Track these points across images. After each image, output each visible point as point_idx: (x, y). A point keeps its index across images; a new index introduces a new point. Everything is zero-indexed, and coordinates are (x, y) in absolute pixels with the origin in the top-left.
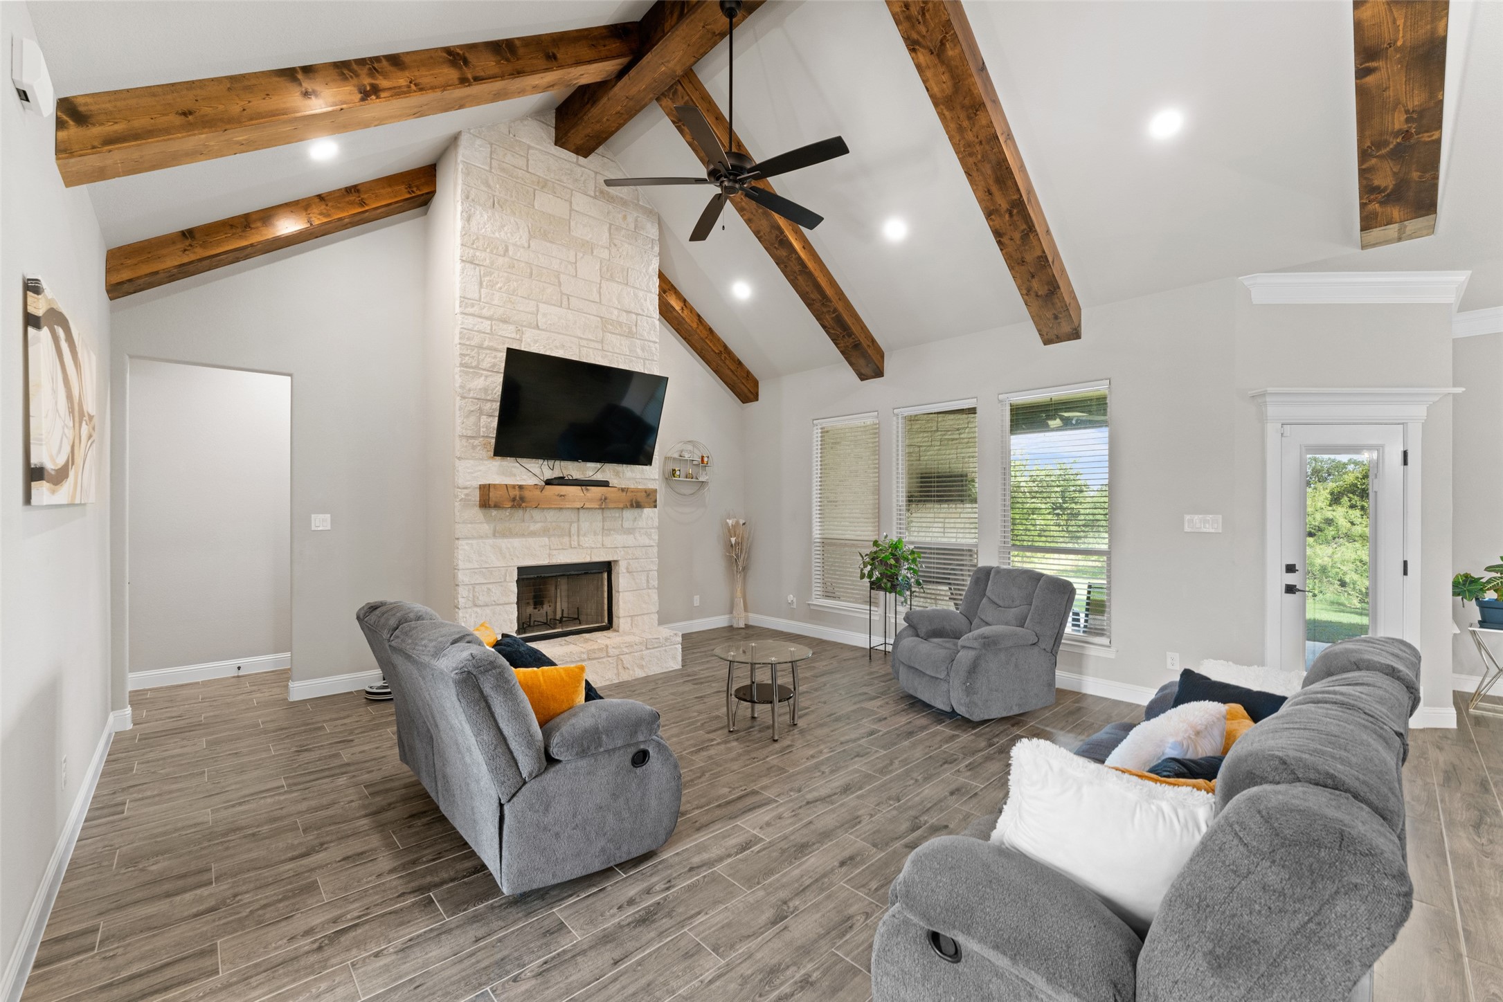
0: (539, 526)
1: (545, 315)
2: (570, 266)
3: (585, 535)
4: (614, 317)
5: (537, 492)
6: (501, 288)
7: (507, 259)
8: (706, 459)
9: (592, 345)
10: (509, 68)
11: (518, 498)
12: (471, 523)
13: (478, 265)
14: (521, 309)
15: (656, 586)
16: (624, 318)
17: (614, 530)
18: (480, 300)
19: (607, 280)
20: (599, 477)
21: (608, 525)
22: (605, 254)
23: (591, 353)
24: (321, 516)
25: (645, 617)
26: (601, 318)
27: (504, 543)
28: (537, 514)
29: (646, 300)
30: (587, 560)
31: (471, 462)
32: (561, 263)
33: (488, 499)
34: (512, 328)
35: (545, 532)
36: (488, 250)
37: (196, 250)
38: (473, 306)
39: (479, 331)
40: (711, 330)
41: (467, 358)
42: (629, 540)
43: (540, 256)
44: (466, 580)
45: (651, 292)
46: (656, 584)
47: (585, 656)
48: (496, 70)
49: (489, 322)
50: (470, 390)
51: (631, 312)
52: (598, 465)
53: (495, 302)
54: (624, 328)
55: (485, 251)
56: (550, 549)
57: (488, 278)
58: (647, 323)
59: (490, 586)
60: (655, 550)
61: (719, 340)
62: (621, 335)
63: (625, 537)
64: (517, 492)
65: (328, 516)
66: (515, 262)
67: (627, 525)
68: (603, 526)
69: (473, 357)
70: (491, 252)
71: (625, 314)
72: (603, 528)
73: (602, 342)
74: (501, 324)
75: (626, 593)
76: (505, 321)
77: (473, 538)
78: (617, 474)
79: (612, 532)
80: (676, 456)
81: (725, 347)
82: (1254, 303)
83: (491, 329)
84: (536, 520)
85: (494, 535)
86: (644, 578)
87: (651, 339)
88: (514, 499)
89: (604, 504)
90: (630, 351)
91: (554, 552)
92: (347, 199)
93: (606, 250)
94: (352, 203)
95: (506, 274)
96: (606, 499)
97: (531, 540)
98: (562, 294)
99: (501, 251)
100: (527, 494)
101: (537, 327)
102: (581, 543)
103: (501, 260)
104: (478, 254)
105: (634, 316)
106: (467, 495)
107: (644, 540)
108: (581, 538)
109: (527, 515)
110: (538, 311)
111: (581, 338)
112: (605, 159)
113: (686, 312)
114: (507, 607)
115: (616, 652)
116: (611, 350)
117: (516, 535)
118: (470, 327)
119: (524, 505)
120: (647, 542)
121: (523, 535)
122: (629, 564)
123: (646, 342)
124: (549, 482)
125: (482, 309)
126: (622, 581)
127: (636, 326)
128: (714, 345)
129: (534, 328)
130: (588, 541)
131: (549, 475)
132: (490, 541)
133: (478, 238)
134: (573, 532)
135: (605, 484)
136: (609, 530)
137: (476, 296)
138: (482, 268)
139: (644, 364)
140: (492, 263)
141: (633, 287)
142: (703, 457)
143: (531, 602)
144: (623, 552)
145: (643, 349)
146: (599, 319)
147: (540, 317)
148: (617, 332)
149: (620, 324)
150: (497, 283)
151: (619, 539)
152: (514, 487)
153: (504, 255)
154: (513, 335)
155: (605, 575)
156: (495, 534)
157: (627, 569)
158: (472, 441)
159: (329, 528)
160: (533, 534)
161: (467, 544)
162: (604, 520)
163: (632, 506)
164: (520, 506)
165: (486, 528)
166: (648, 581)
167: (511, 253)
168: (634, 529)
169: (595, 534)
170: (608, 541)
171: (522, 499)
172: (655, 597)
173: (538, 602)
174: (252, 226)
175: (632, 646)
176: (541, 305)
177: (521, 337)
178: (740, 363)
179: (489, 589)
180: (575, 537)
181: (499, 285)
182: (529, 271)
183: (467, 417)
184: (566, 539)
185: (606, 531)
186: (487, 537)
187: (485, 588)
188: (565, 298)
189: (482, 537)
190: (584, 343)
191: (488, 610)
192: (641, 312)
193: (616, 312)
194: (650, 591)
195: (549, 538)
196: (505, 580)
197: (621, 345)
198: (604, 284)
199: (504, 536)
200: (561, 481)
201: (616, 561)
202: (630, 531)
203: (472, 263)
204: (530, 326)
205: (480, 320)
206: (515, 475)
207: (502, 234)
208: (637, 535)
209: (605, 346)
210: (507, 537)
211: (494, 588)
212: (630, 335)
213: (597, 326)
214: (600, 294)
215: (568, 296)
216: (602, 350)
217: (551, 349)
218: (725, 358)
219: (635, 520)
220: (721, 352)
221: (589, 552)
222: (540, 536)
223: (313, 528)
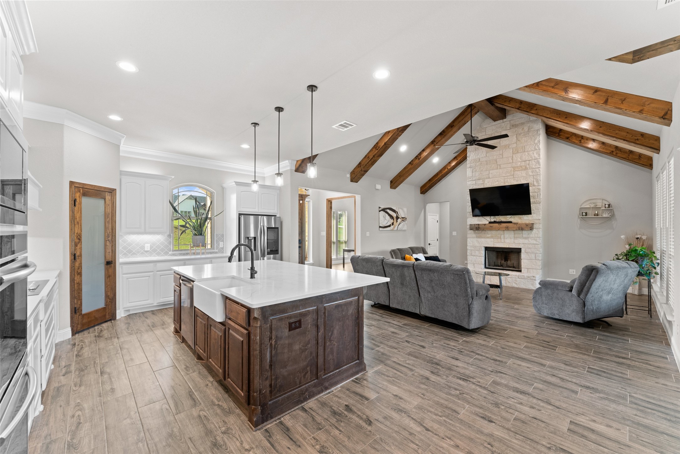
0: (490, 235)
1: (491, 174)
3: (506, 239)
4: (518, 165)
5: (483, 226)
8: (608, 206)
9: (511, 177)
12: (470, 234)
14: (484, 174)
16: (523, 164)
17: (519, 237)
19: (516, 153)
20: (510, 220)
21: (516, 235)
22: (515, 145)
23: (509, 180)
25: (534, 270)
26: (513, 167)
27: (479, 240)
28: (489, 232)
29: (534, 154)
30: (508, 247)
31: (470, 219)
32: (497, 156)
34: (481, 180)
35: (492, 237)
37: (432, 182)
38: (470, 178)
39: (472, 184)
41: (466, 194)
42: (526, 241)
43: (490, 157)
44: (469, 248)
49: (475, 181)
51: (526, 161)
52: (511, 216)
53: (477, 175)
54: (523, 167)
57: (474, 170)
58: (535, 162)
60: (541, 246)
61: (610, 146)
62: (521, 170)
63: (524, 240)
64: (477, 226)
65: (456, 232)
66: (482, 162)
67: (524, 236)
68: (514, 236)
71: (524, 162)
73: (513, 175)
75: (525, 260)
76: (479, 180)
77: (471, 238)
78: (520, 218)
80: (587, 206)
81: (617, 147)
83: (475, 183)
86: (533, 256)
87: (536, 167)
88: (476, 228)
89: (507, 229)
90: (526, 175)
91: (495, 243)
95: (479, 167)
96: (508, 227)
97: (488, 240)
98: (498, 165)
99: (478, 161)
100: (480, 226)
101: (489, 178)
103: (478, 163)
104: (472, 164)
105: (528, 162)
106: (469, 227)
107: (534, 242)
108: (505, 240)
109: (485, 232)
111: (505, 176)
112: (514, 114)
116: (517, 177)
117: (483, 238)
118: (470, 184)
120: (537, 242)
121: (485, 238)
122: (526, 250)
123: (534, 169)
124: (491, 223)
125: (472, 178)
126: (523, 255)
127: (529, 165)
128: (607, 149)
130: (508, 241)
131: (492, 220)
132: (476, 239)
133: (472, 161)
134: (502, 237)
135: (511, 222)
137: (471, 175)
138: (473, 168)
139: (533, 177)
140: (475, 166)
141: (528, 151)
144: (523, 245)
145: (532, 172)
147: (490, 174)
149: (521, 167)
150: (477, 170)
151: (522, 241)
152: (476, 224)
154: (482, 183)
156: (477, 237)
157: (525, 251)
159: (455, 235)
160: (488, 238)
161: (469, 239)
162: (514, 234)
163: (519, 229)
164: (478, 230)
165: (474, 235)
166: (535, 257)
167: (481, 160)
168: (528, 238)
169: (511, 238)
170: (516, 241)
171: (479, 228)
176: (490, 171)
180: (503, 239)
182: (486, 163)
184: (499, 240)
185: (515, 238)
186: (475, 238)
187: (474, 251)
188: (499, 166)
189: (473, 238)
190: (506, 177)
191: (475, 257)
192: (531, 159)
193: (519, 163)
194: (536, 261)
195: (493, 239)
196: (481, 250)
197: (522, 174)
198: (514, 156)
200: (495, 222)
201: (521, 248)
202: (526, 238)
203: (470, 167)
204: (487, 178)
205: (472, 181)
206: (482, 221)
207: (478, 156)
208: (530, 240)
209: (515, 176)
210: (480, 238)
211: (477, 252)
212: (526, 169)
213: (511, 171)
214: (513, 159)
215: (500, 165)
216: (514, 178)
217: (494, 183)
218: (617, 153)
219: (529, 234)
220: (613, 151)
221: (508, 244)
222: (490, 238)
223: (453, 235)
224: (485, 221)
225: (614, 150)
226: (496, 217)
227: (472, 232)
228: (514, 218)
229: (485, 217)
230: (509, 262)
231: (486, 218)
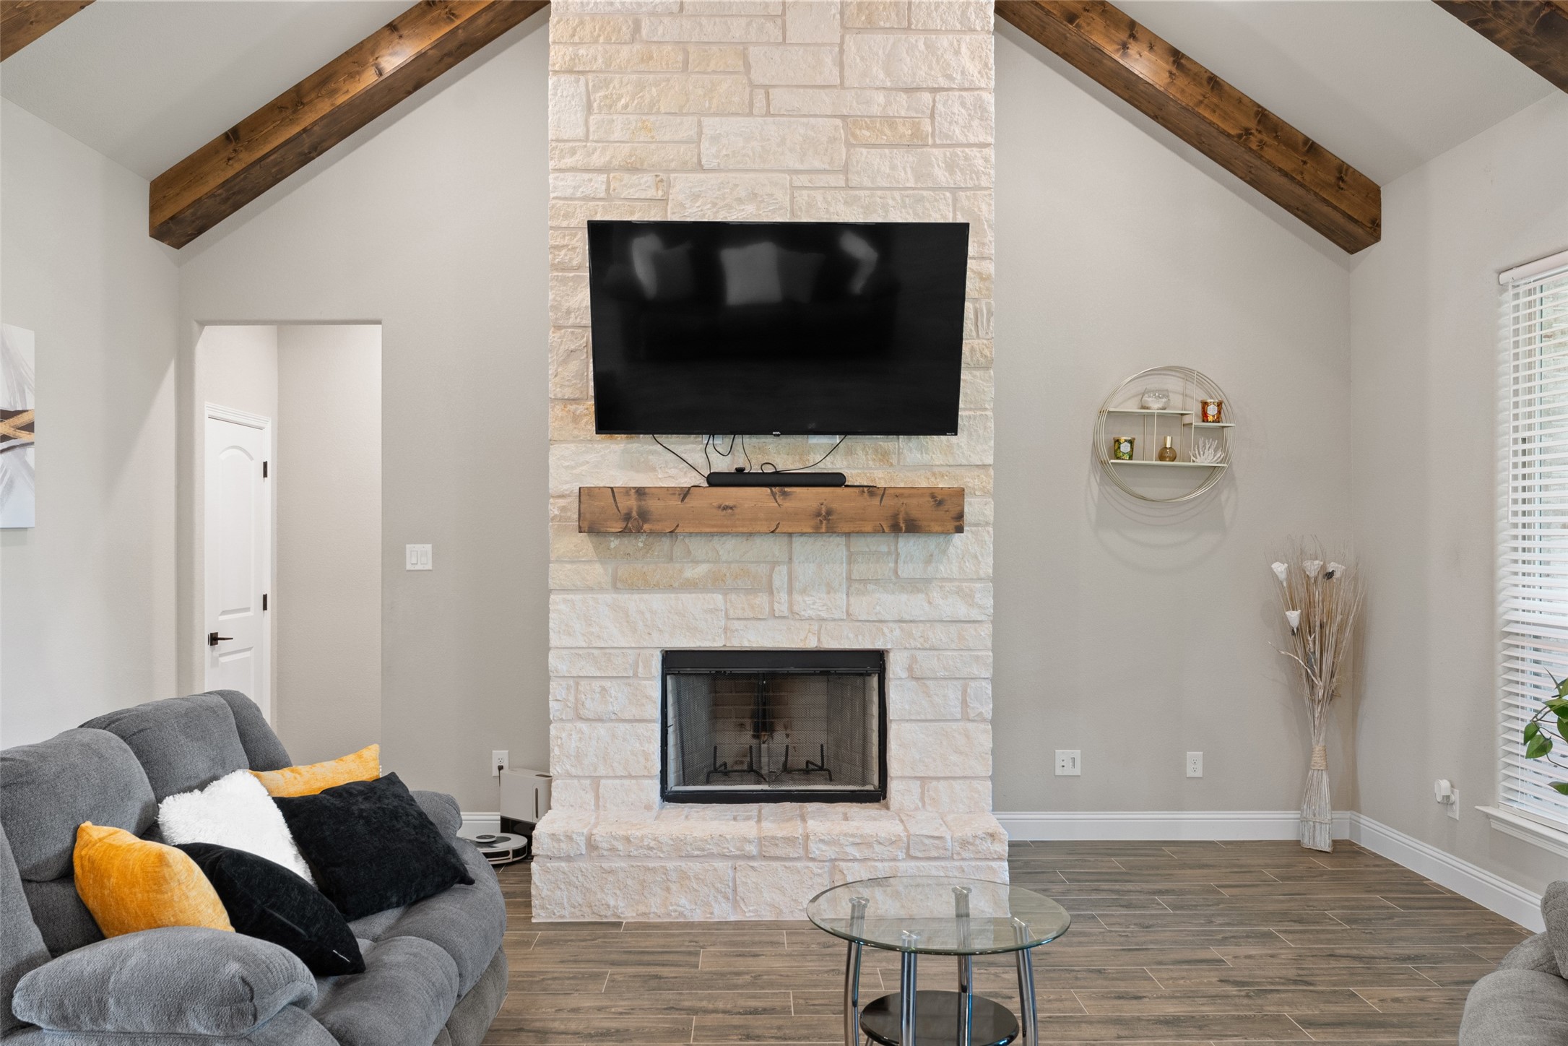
0: (702, 569)
1: (715, 139)
2: (769, 25)
3: (804, 591)
4: (876, 110)
5: (675, 502)
6: (626, 106)
7: (637, 47)
8: (1212, 410)
9: (822, 179)
11: (634, 514)
12: (572, 562)
13: (582, 72)
14: (666, 138)
15: (989, 716)
16: (901, 106)
17: (876, 582)
18: (587, 139)
19: (860, 31)
20: (836, 464)
21: (860, 569)
23: (819, 198)
24: (419, 547)
25: (957, 785)
26: (844, 117)
27: (633, 602)
28: (699, 547)
29: (957, 53)
30: (811, 644)
31: (572, 447)
32: (749, 24)
33: (590, 516)
34: (648, 178)
35: (716, 583)
36: (601, 40)
37: (241, 156)
38: (573, 152)
39: (586, 199)
40: (1214, 82)
41: (563, 252)
42: (913, 605)
43: (704, 21)
44: (565, 668)
45: (973, 31)
46: (987, 710)
47: (752, 849)
49: (603, 177)
50: (568, 312)
51: (918, 89)
52: (837, 439)
53: (617, 135)
54: (901, 129)
55: (596, 41)
56: (727, 617)
57: (602, 94)
58: (963, 104)
59: (607, 684)
60: (986, 631)
61: (1240, 101)
62: (891, 146)
63: (904, 597)
64: (631, 503)
65: (428, 547)
66: (654, 47)
67: (906, 570)
68: (849, 573)
69: (574, 249)
70: (608, 41)
71: (904, 96)
72: (849, 579)
73: (845, 170)
74: (626, 176)
75: (908, 726)
76: (633, 169)
77: (575, 590)
78: (884, 457)
79: (870, 587)
80: (1132, 407)
81: (1263, 116)
83: (608, 189)
85: (616, 588)
86: (952, 694)
87: (972, 139)
88: (628, 517)
89: (825, 522)
90: (917, 179)
91: (736, 625)
92: (429, 17)
94: (435, 23)
95: (634, 77)
96: (829, 513)
97: (688, 599)
98: (753, 86)
99: (626, 32)
100: (653, 505)
101: (700, 167)
102: (796, 608)
103: (625, 51)
104: (582, 51)
105: (926, 97)
106: (563, 509)
107: (955, 607)
108: (797, 597)
109: (678, 549)
110: (700, 134)
114: (641, 728)
115: (830, 852)
116: (868, 184)
117: (658, 587)
118: (569, 192)
119: (646, 527)
120: (962, 611)
121: (670, 588)
122: (914, 659)
123: (958, 150)
124: (716, 480)
125: (589, 155)
126: (900, 697)
127: (932, 117)
128: (1225, 116)
129: (693, 171)
130: (812, 604)
131: (723, 465)
132: (608, 597)
133: (582, 23)
134: (777, 583)
135: (836, 480)
136: (864, 581)
137: (580, 132)
138: (590, 76)
139: (955, 200)
140: (608, 63)
141: (926, 31)
142: (1205, 404)
144: (897, 632)
145: (951, 167)
146: (839, 122)
147: (705, 145)
148: (884, 140)
149: (890, 121)
150: (619, 98)
151: (891, 603)
152: (627, 491)
153: (633, 40)
154: (651, 193)
155: (874, 681)
156: (617, 584)
157: (910, 669)
158: (572, 407)
159: (429, 567)
160: (691, 586)
161: (565, 601)
162: (851, 559)
163: (896, 529)
164: (640, 530)
165: (598, 572)
166: (964, 703)
167: (644, 32)
168: (928, 581)
169: (830, 589)
170: (861, 606)
171: (644, 516)
172: (985, 740)
173: (763, 724)
174: (305, 101)
175: (869, 845)
176: (707, 121)
177: (666, 193)
178: (1312, 149)
179: (603, 689)
180: (784, 597)
181: (623, 101)
182: (680, 58)
183: (565, 362)
184: (762, 600)
185: (853, 584)
186: (602, 590)
187: (596, 685)
188: (760, 94)
189: (591, 589)
190: (803, 180)
191: (601, 729)
192: (943, 82)
193: (880, 98)
194: (970, 725)
195: (725, 595)
196: (636, 675)
197: (893, 167)
198: (850, 41)
199: (632, 587)
200: (739, 478)
201: (888, 652)
202: (915, 586)
203: (570, 71)
204: (684, 168)
205: (587, 176)
206: (653, 469)
208: (936, 595)
209: (855, 179)
210: (638, 590)
211: (614, 688)
212: (917, 141)
213: (833, 140)
214: (841, 66)
215: (767, 88)
216: (848, 187)
217: (729, 207)
218: (1262, 144)
219: (929, 560)
220: (1247, 131)
221: (815, 627)
222: (705, 589)
223: (409, 567)
224: (673, 472)
225: (1252, 124)
226: (738, 439)
227: (584, 541)
228: (850, 452)
229: (674, 441)
230: (779, 740)
231: (678, 449)
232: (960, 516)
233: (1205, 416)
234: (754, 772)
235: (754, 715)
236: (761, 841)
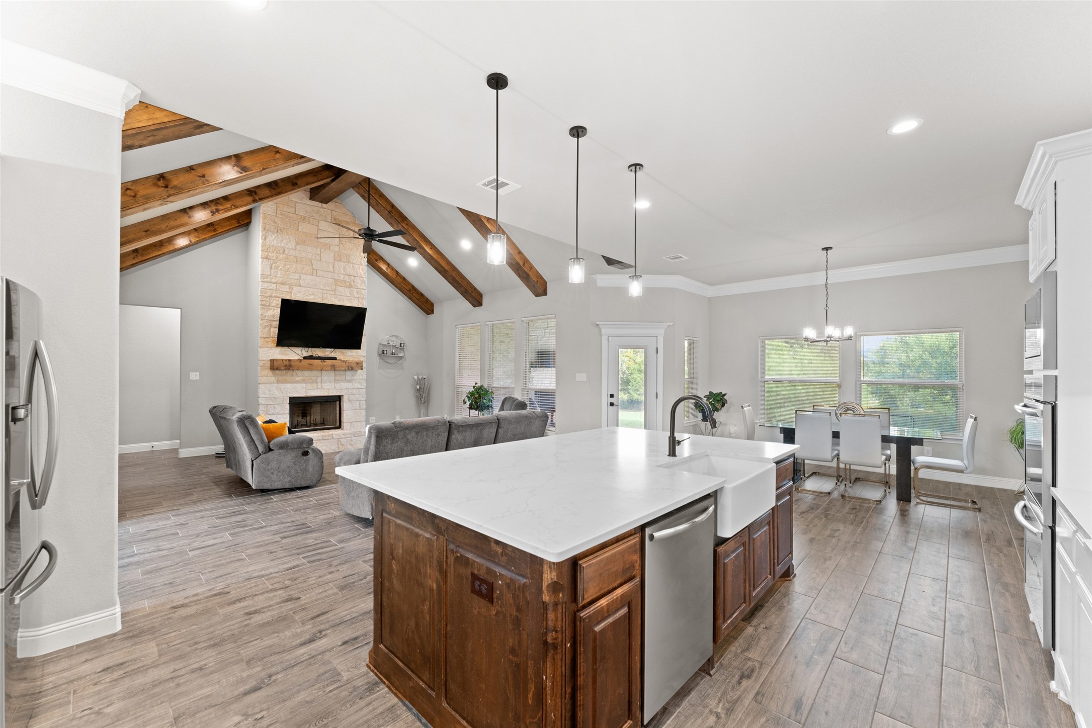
0: (300, 378)
1: (304, 280)
2: (317, 256)
3: (325, 383)
4: (342, 279)
5: (298, 363)
6: (281, 269)
7: (284, 256)
8: (402, 345)
9: (329, 292)
10: (275, 192)
11: (288, 365)
12: (266, 377)
13: (270, 259)
14: (292, 278)
15: (365, 408)
16: (347, 278)
17: (341, 380)
18: (271, 275)
19: (338, 261)
20: (333, 355)
21: (337, 378)
22: (337, 249)
23: (329, 296)
24: (195, 373)
25: (358, 423)
26: (334, 279)
27: (282, 386)
28: (299, 373)
29: (359, 269)
30: (326, 394)
31: (266, 349)
32: (313, 255)
33: (274, 366)
34: (287, 287)
35: (303, 381)
36: (275, 252)
37: (139, 257)
38: (267, 277)
39: (270, 289)
40: (404, 279)
41: (264, 302)
42: (349, 385)
43: (301, 252)
44: (263, 402)
45: (362, 265)
46: (364, 407)
47: (321, 438)
48: (269, 194)
49: (275, 285)
50: (265, 316)
51: (351, 275)
52: (333, 350)
53: (279, 275)
54: (347, 284)
55: (273, 252)
56: (306, 389)
57: (275, 265)
58: (360, 280)
59: (275, 406)
60: (364, 390)
61: (409, 283)
62: (345, 287)
63: (347, 384)
64: (287, 363)
65: (198, 373)
66: (289, 256)
67: (348, 378)
68: (335, 378)
69: (267, 301)
70: (277, 253)
71: (347, 277)
72: (335, 380)
73: (335, 291)
74: (281, 286)
75: (348, 411)
76: (283, 284)
77: (267, 383)
78: (343, 354)
79: (340, 382)
80: (386, 343)
81: (413, 287)
82: (598, 286)
83: (276, 288)
84: (300, 375)
85: (278, 383)
86: (357, 404)
87: (362, 288)
88: (286, 366)
89: (334, 368)
90: (350, 294)
91: (308, 391)
92: (208, 229)
93: (337, 247)
94: (210, 231)
95: (284, 262)
96: (334, 365)
97: (296, 385)
98: (313, 269)
99: (281, 251)
100: (292, 363)
101: (300, 286)
102: (323, 387)
103: (281, 256)
104: (270, 254)
105: (352, 277)
106: (263, 364)
107: (358, 385)
108: (323, 384)
109: (294, 373)
110: (300, 278)
111: (323, 290)
112: (337, 204)
113: (389, 270)
114: (284, 416)
115: (338, 437)
116: (340, 294)
117: (289, 382)
118: (266, 287)
119: (291, 368)
120: (360, 386)
121: (292, 383)
122: (348, 397)
123: (359, 290)
124: (305, 358)
125: (271, 279)
126: (345, 405)
127: (354, 282)
128: (406, 286)
129: (298, 286)
130: (326, 386)
131: (306, 354)
132: (276, 385)
133: (270, 247)
134: (318, 381)
135: (335, 359)
136: (338, 380)
137: (269, 273)
138: (272, 261)
139: (358, 300)
140: (277, 258)
141: (352, 263)
142: (401, 344)
143: (300, 415)
144: (346, 391)
145: (358, 293)
146: (333, 280)
147: (301, 281)
148: (343, 285)
149: (345, 282)
150: (280, 266)
151: (344, 385)
152: (286, 360)
153: (283, 254)
154: (287, 290)
155: (338, 402)
156: (278, 382)
157: (348, 399)
158: (267, 339)
159: (199, 379)
160: (297, 382)
161: (264, 386)
162: (335, 375)
163: (349, 369)
164: (289, 369)
165: (273, 379)
166: (360, 406)
167: (286, 252)
168: (352, 380)
169: (331, 382)
170: (338, 386)
171: (290, 366)
172: (364, 413)
173: (304, 415)
174: (164, 245)
175: (346, 435)
176: (302, 275)
177: (291, 291)
178: (422, 295)
179: (274, 407)
180: (320, 384)
181: (280, 268)
182: (296, 260)
183: (264, 328)
184: (315, 385)
185: (336, 381)
186: (274, 383)
187: (272, 406)
188: (315, 271)
189: (271, 383)
190: (325, 292)
192: (356, 275)
193: (342, 276)
194: (361, 410)
195: (306, 384)
196: (283, 403)
197: (345, 291)
198: (336, 263)
199: (282, 383)
200: (311, 358)
201: (342, 396)
202: (350, 381)
203: (266, 258)
204: (296, 285)
205: (270, 284)
206: (288, 355)
207: (282, 244)
208: (354, 383)
209: (336, 293)
210: (284, 383)
211: (277, 406)
212: (350, 286)
213: (332, 284)
214: (334, 268)
215: (316, 270)
216: (335, 294)
217: (307, 296)
218: (413, 293)
219: (353, 375)
220: (410, 289)
221: (327, 391)
222: (301, 383)
223: (191, 379)
224: (293, 356)
225: (411, 288)
226: (310, 349)
227: (270, 373)
228: (335, 352)
229: (293, 348)
231: (294, 350)
232: (362, 366)
233: (401, 346)
234: (306, 425)
235: (302, 413)
236: (322, 436)
